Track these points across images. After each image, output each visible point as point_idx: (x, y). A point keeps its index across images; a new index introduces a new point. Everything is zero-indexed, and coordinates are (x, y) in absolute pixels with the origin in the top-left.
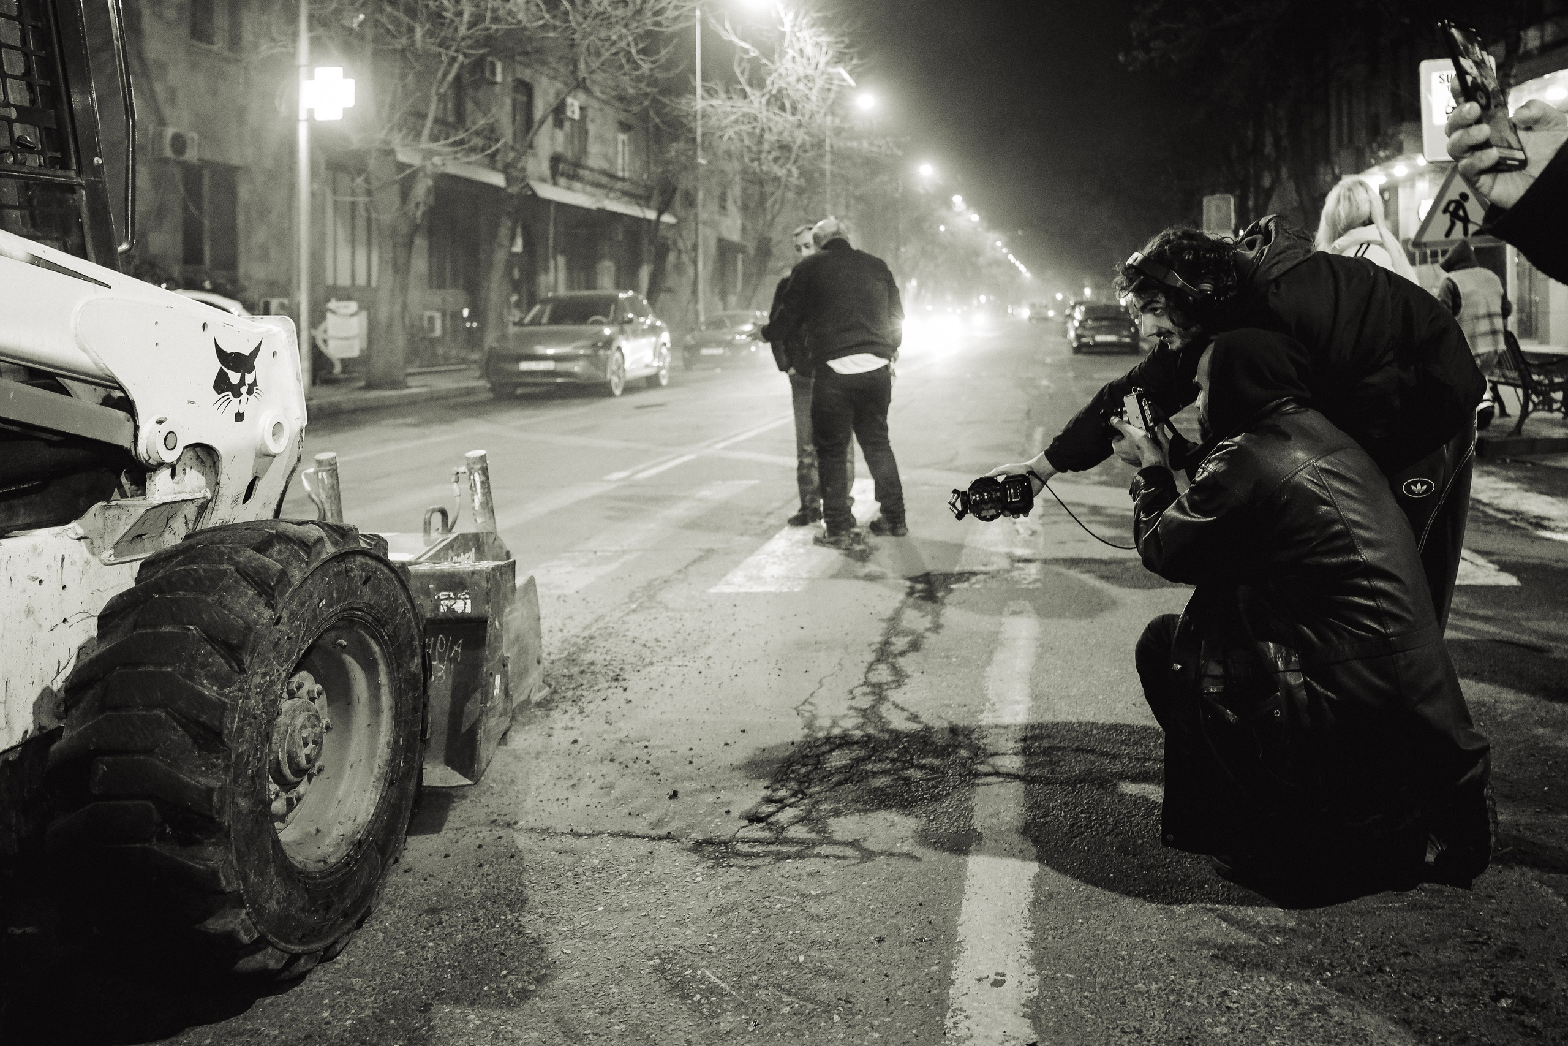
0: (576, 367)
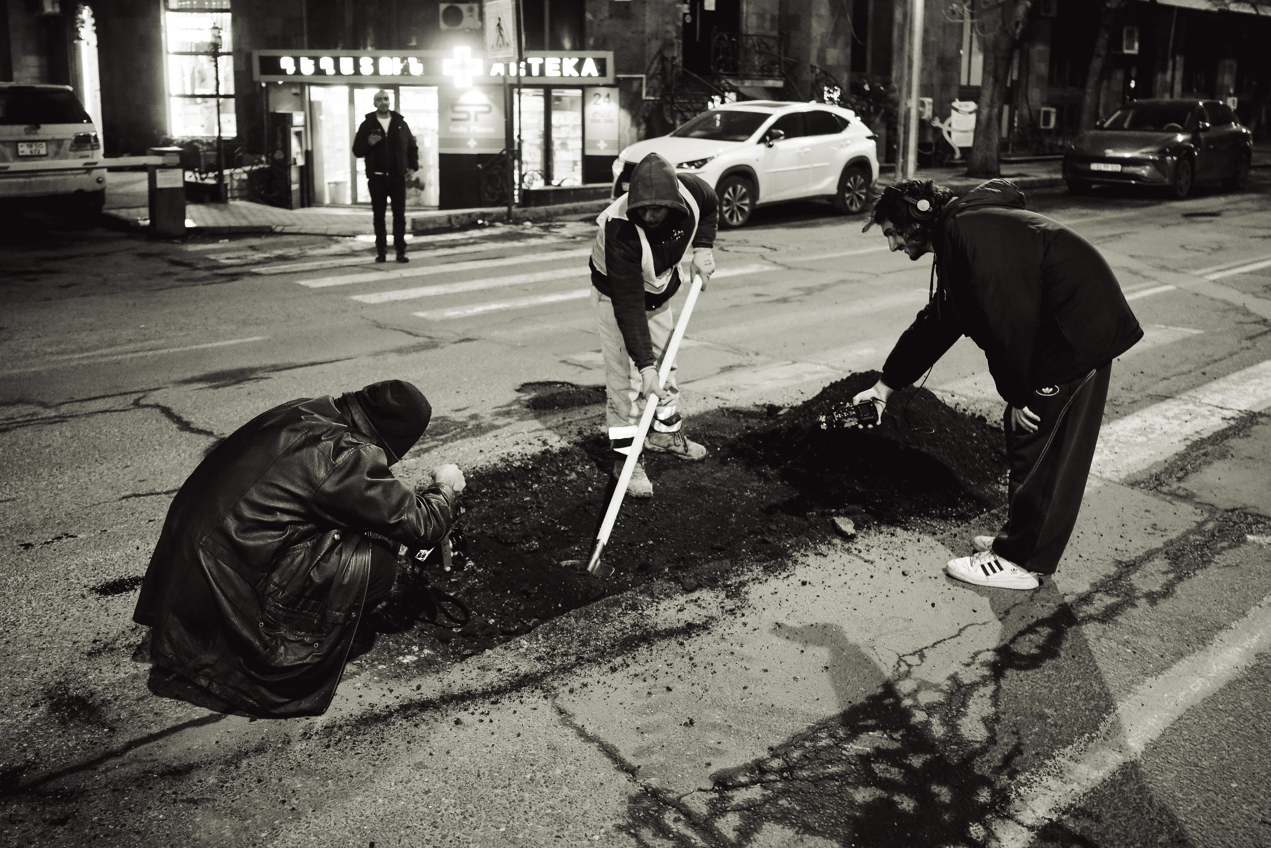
0: (1144, 171)
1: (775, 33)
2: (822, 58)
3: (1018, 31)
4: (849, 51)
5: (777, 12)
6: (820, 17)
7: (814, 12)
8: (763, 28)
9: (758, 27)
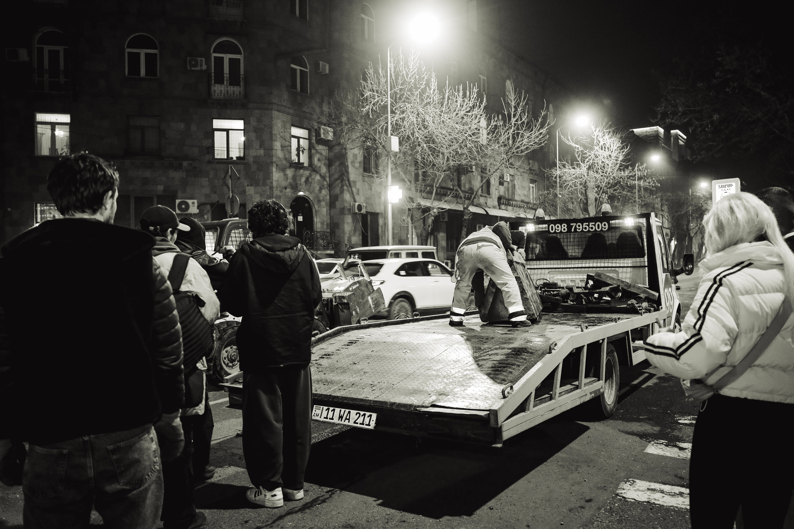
1: (329, 230)
2: (349, 240)
3: (430, 229)
4: (361, 238)
5: (329, 221)
6: (348, 223)
7: (345, 222)
8: (323, 228)
9: (321, 228)
